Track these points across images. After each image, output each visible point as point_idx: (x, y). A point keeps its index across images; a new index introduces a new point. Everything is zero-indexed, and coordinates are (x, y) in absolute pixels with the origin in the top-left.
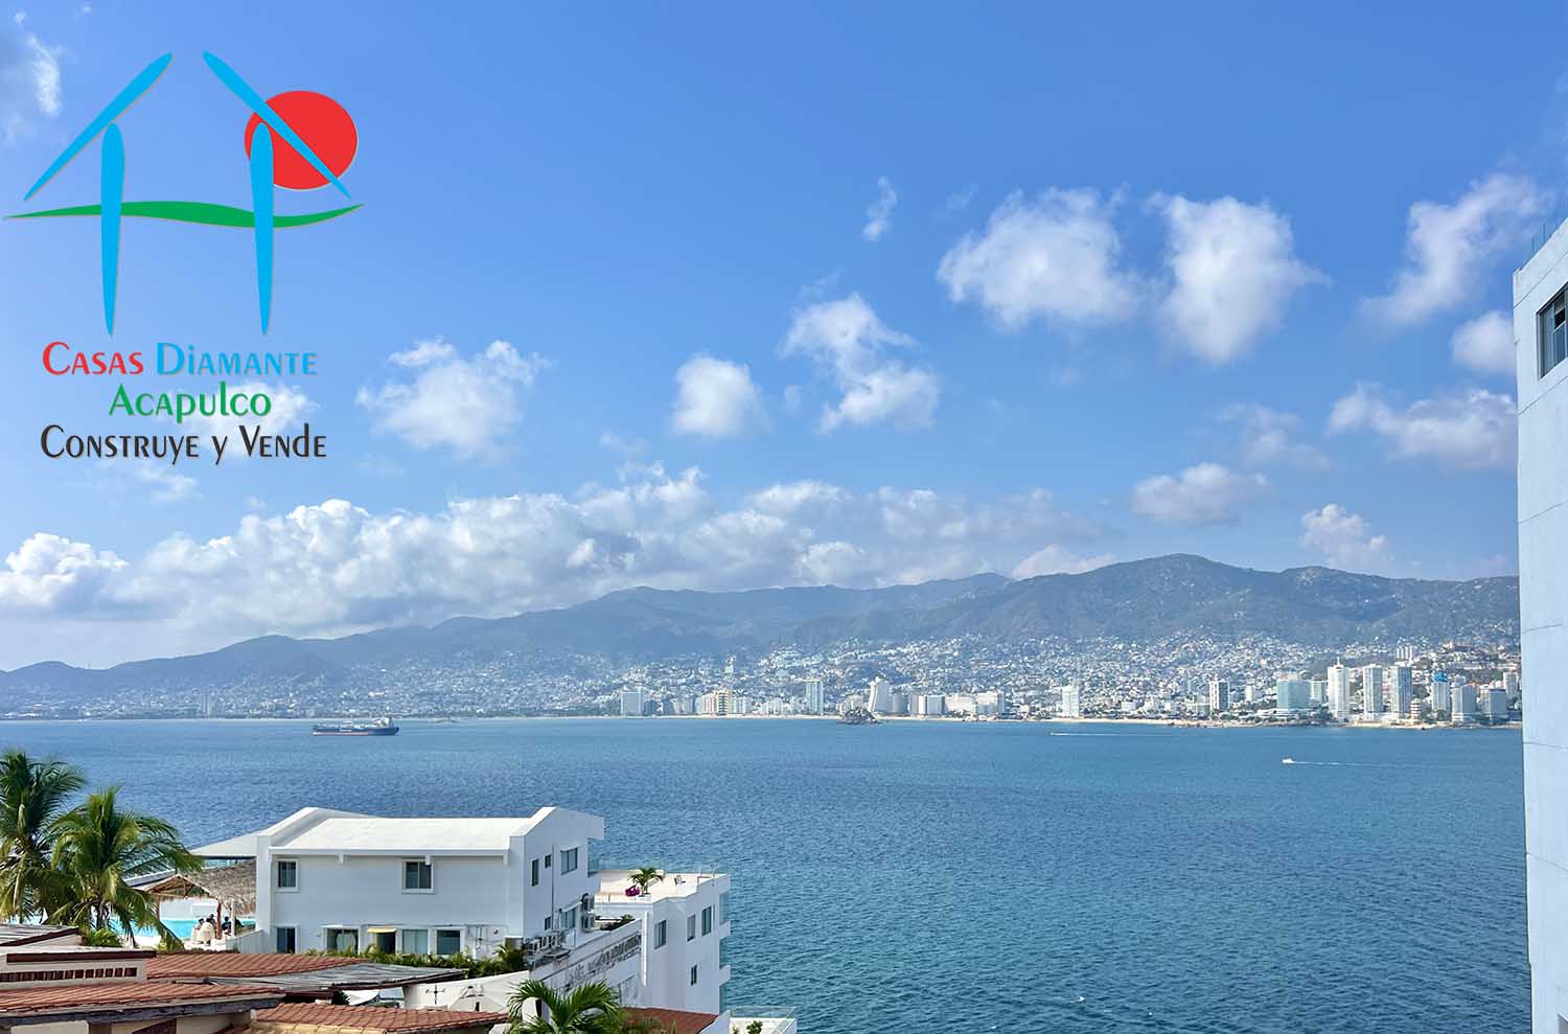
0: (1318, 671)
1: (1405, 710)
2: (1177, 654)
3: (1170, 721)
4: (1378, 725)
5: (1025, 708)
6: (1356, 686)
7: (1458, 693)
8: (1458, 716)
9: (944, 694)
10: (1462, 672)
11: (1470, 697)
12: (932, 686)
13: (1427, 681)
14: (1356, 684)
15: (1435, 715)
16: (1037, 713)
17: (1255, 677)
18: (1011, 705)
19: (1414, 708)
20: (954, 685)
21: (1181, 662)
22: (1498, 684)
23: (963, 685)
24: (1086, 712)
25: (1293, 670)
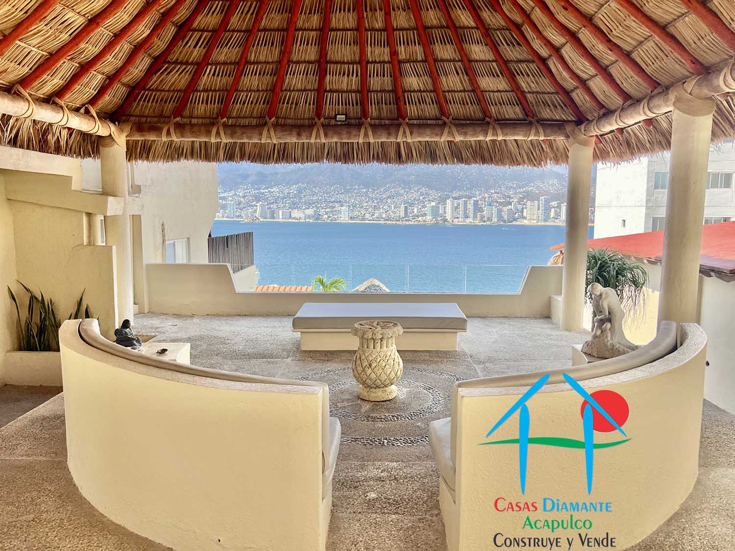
0: (443, 201)
1: (475, 217)
2: (388, 194)
3: (385, 222)
4: (465, 223)
5: (326, 216)
6: (457, 208)
7: (495, 210)
8: (495, 220)
9: (290, 210)
10: (497, 202)
11: (499, 212)
12: (285, 206)
13: (484, 206)
14: (457, 207)
15: (486, 219)
16: (330, 218)
17: (418, 204)
18: (320, 215)
19: (478, 216)
20: (294, 206)
21: (389, 197)
22: (510, 207)
23: (298, 206)
24: (351, 218)
25: (433, 201)
